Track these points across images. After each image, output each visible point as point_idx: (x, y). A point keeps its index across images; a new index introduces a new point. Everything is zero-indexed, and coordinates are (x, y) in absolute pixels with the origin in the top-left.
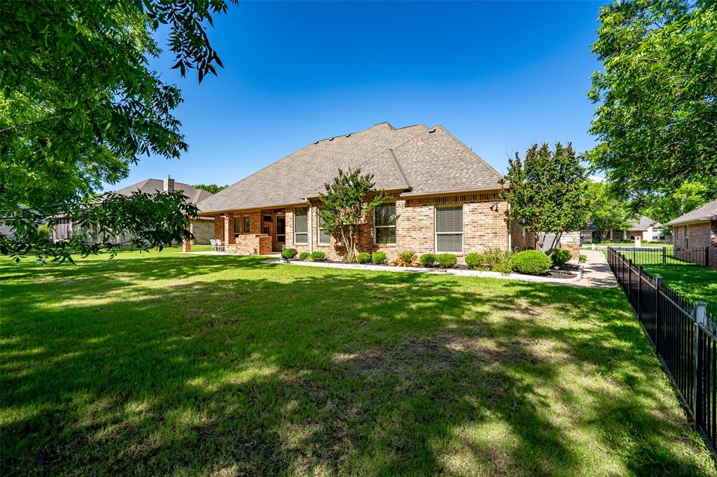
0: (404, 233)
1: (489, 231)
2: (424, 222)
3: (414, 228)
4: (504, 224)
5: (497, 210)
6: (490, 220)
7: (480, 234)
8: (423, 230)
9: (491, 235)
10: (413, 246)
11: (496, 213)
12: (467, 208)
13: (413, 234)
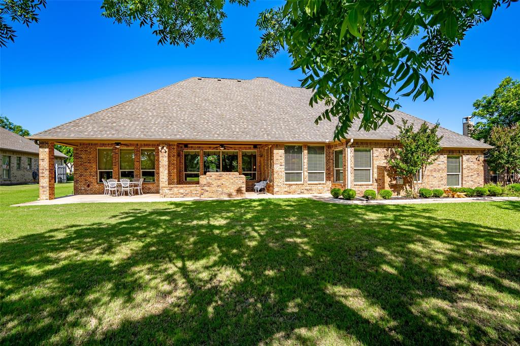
0: (429, 174)
1: (475, 173)
2: (441, 166)
3: (435, 170)
4: (482, 168)
5: (479, 160)
6: (476, 166)
7: (471, 174)
8: (441, 171)
9: (477, 175)
10: (434, 183)
11: (478, 162)
12: (465, 157)
13: (434, 174)
